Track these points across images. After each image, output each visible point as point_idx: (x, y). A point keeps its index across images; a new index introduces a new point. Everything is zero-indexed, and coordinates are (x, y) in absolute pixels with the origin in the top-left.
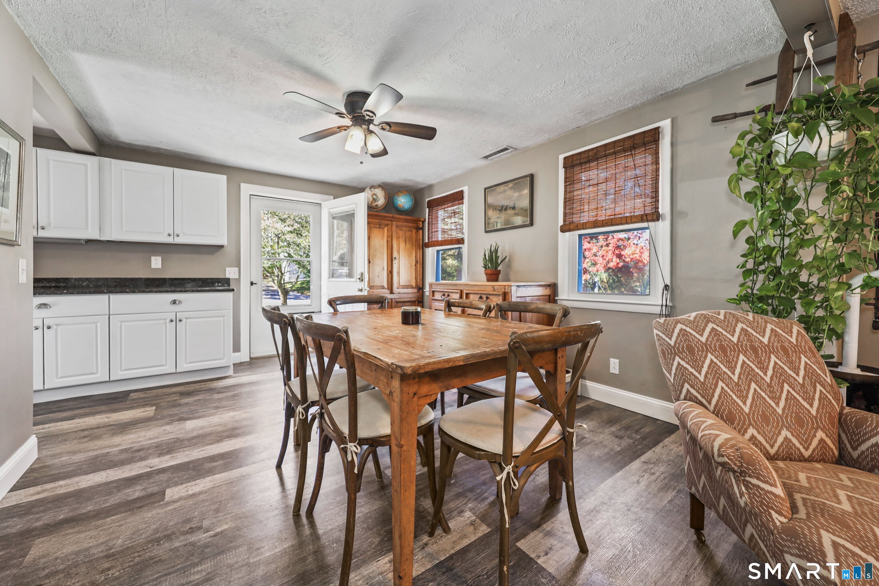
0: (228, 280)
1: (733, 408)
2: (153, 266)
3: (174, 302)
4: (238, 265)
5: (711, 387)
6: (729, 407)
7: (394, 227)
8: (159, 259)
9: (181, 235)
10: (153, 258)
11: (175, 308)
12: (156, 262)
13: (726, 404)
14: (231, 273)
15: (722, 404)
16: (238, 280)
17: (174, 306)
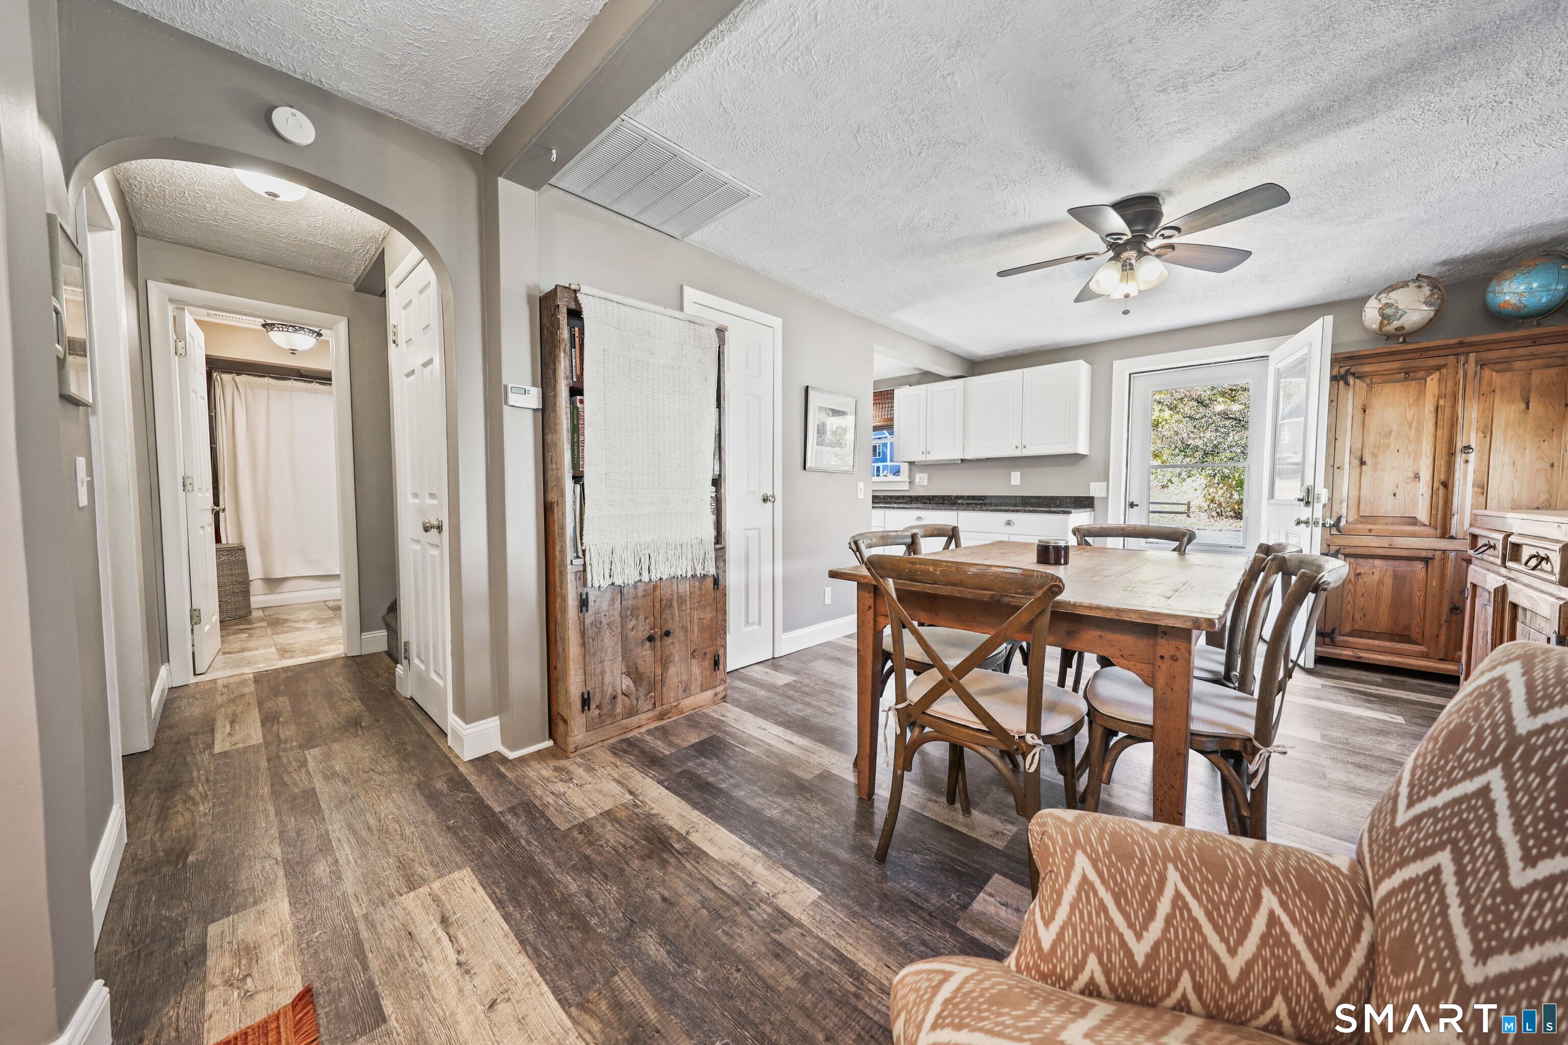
0: (1092, 498)
1: (1424, 939)
2: (1013, 483)
3: (1008, 523)
4: (1106, 479)
5: (1404, 848)
6: (1411, 924)
7: (1471, 367)
8: (1018, 474)
9: (1028, 447)
10: (1013, 473)
11: (1009, 529)
12: (1016, 478)
13: (1410, 913)
14: (1096, 490)
15: (1399, 907)
16: (1106, 499)
17: (1008, 527)
